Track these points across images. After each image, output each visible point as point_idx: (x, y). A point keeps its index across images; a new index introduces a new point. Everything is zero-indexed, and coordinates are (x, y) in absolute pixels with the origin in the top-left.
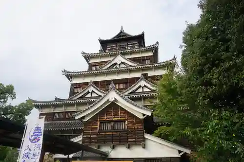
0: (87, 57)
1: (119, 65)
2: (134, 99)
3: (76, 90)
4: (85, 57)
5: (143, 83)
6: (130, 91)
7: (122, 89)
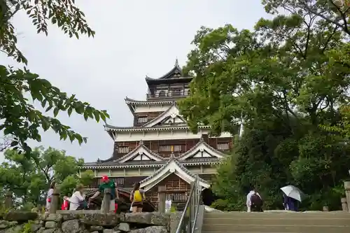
0: (132, 105)
1: (174, 119)
2: (189, 167)
3: (121, 151)
4: (129, 105)
5: (202, 147)
6: (188, 156)
7: (177, 152)
